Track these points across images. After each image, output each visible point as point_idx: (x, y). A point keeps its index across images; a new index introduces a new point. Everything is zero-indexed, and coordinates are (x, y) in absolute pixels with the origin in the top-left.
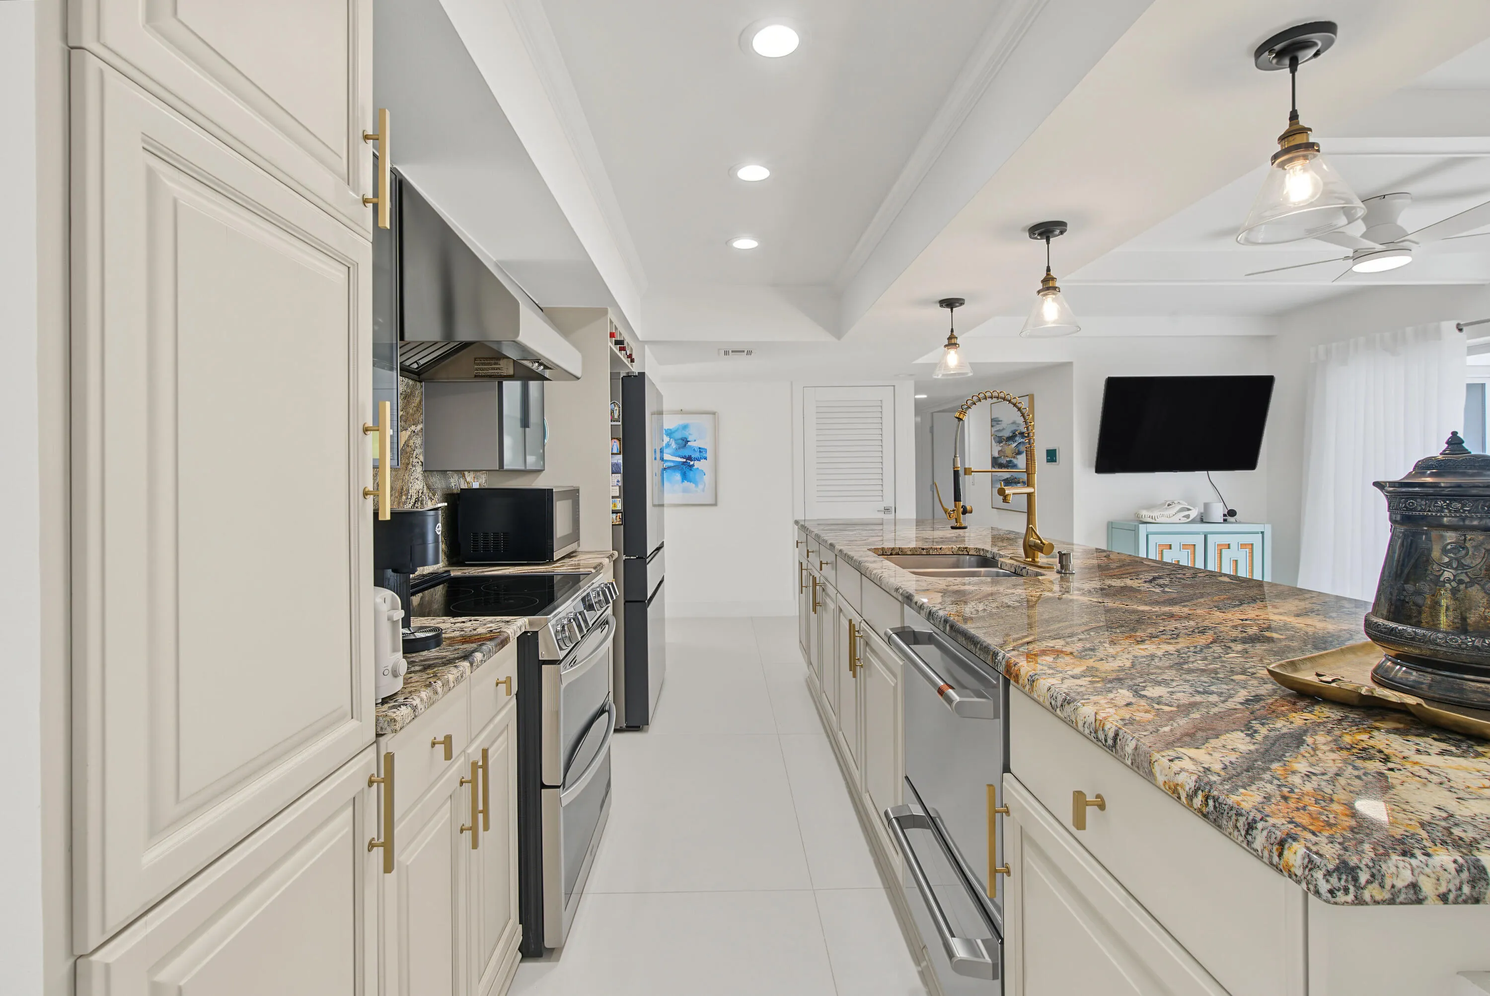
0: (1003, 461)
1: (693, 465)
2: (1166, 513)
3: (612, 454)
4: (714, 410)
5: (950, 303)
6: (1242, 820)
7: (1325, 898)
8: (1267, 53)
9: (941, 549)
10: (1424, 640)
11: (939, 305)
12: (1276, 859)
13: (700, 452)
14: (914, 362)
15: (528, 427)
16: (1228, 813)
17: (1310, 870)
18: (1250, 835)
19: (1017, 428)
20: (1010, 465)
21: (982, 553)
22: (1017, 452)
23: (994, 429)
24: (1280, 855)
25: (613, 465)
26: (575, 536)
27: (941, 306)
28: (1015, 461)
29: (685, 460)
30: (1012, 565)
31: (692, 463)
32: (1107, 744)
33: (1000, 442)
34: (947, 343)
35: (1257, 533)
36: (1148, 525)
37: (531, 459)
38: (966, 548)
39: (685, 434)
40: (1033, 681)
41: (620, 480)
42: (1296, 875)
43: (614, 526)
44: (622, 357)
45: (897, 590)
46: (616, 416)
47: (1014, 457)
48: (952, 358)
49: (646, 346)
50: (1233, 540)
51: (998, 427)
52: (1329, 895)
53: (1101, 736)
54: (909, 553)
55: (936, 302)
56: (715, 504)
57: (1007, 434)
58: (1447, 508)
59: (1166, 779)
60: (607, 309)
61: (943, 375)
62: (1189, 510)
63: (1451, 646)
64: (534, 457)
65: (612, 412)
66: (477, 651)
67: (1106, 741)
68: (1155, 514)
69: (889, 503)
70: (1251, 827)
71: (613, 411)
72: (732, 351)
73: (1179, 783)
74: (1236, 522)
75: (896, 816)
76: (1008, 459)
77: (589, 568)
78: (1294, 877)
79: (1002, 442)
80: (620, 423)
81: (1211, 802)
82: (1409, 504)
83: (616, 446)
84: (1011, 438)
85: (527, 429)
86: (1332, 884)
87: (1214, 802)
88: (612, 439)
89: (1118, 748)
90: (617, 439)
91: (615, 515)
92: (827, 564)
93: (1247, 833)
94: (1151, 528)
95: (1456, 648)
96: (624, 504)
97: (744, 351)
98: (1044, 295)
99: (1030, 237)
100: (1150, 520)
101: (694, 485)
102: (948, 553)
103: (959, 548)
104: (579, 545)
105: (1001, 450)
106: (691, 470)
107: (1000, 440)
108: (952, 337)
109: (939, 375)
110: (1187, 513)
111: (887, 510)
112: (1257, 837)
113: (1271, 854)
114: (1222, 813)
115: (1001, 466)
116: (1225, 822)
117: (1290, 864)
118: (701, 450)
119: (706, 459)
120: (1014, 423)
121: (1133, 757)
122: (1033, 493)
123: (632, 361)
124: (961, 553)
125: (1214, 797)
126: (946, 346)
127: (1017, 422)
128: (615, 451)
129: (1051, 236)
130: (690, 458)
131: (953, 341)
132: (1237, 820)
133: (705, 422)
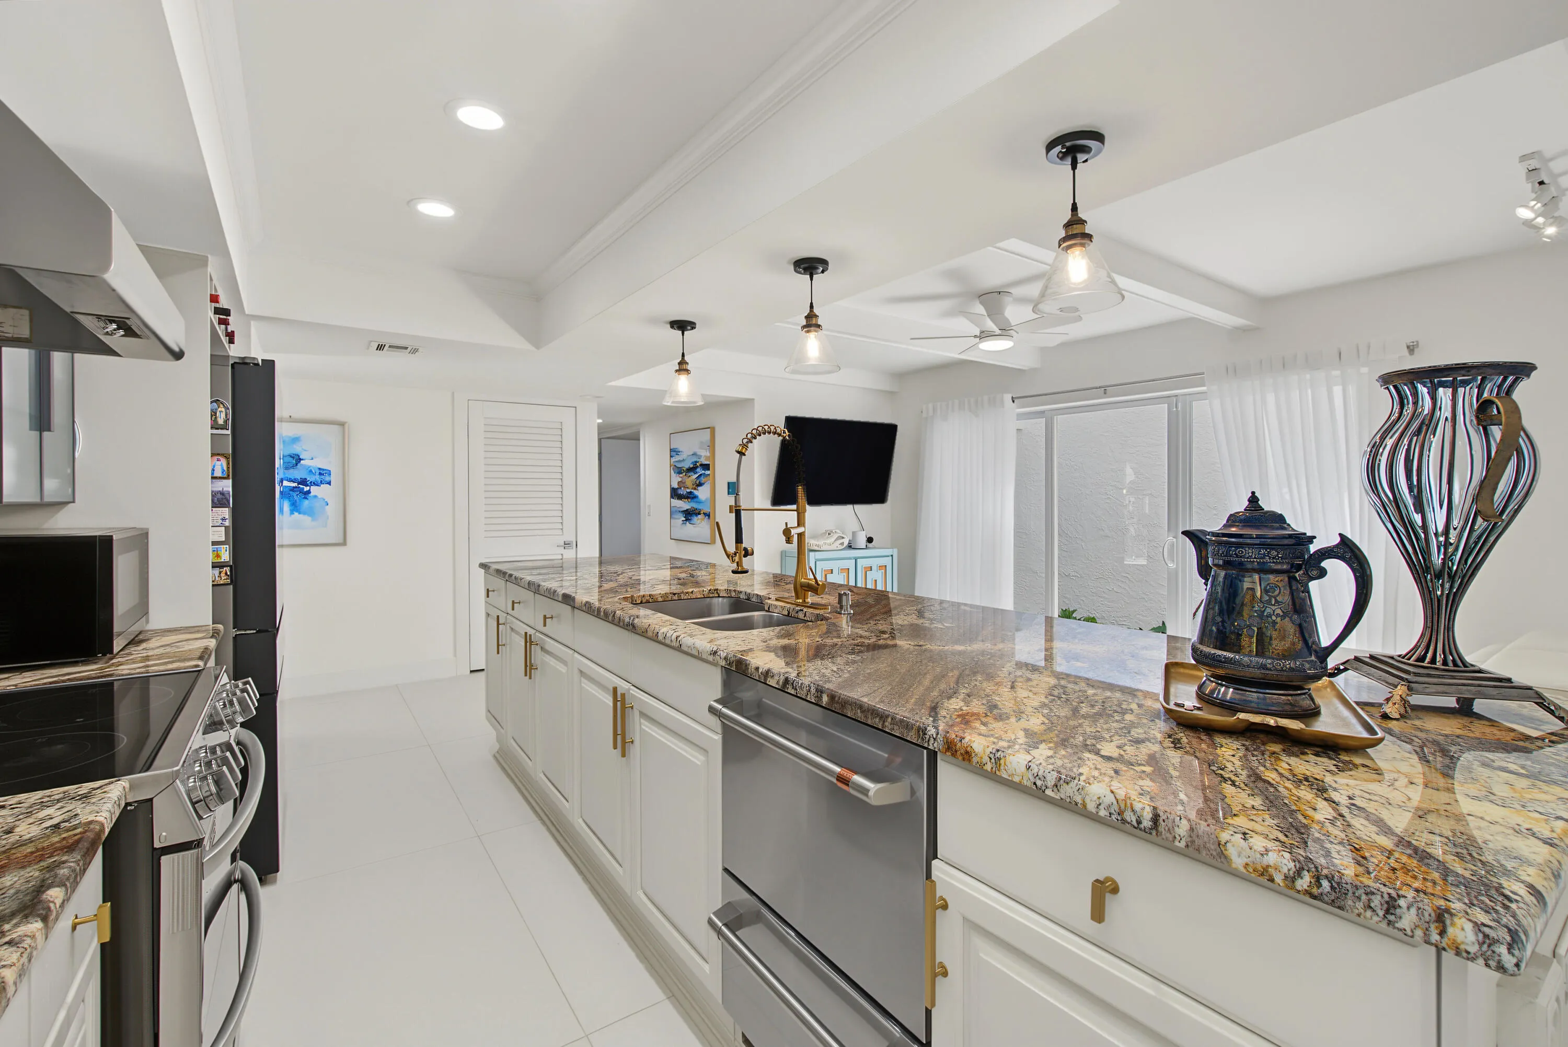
0: (683, 491)
1: (309, 492)
2: (828, 541)
3: (213, 478)
4: (342, 419)
5: (682, 326)
6: (1376, 901)
7: (1512, 972)
8: (1060, 147)
9: (692, 592)
10: (1239, 663)
11: (669, 326)
12: (1435, 937)
13: (320, 474)
14: (610, 384)
15: (49, 430)
16: (1354, 893)
17: (1489, 946)
18: (1392, 914)
19: (698, 460)
20: (690, 496)
21: (733, 594)
22: (698, 483)
23: (673, 460)
24: (1442, 933)
25: (214, 494)
26: (142, 608)
27: (672, 327)
28: (695, 492)
29: (295, 485)
30: (783, 608)
31: (306, 489)
32: (1142, 826)
33: (680, 473)
34: (678, 368)
35: (888, 556)
36: (817, 553)
37: (51, 484)
38: (717, 590)
39: (296, 449)
40: (999, 759)
41: (227, 517)
42: (1468, 953)
43: (215, 587)
44: (220, 333)
45: (715, 653)
46: (221, 421)
47: (695, 489)
48: (683, 384)
49: (252, 323)
50: (875, 563)
51: (677, 458)
52: (1516, 969)
53: (1129, 816)
54: (660, 599)
55: (666, 323)
56: (344, 543)
57: (688, 464)
58: (1268, 556)
59: (1246, 860)
60: (207, 257)
61: (673, 402)
62: (843, 538)
63: (1276, 670)
64: (56, 480)
65: (214, 413)
66: (50, 887)
67: (1139, 822)
68: (821, 542)
69: (571, 538)
70: (1391, 906)
71: (216, 414)
72: (390, 347)
73: (1271, 864)
74: (874, 548)
75: (724, 922)
76: (688, 491)
77: (192, 659)
78: (1465, 955)
79: (682, 473)
80: (229, 432)
81: (1325, 884)
82: (1239, 551)
83: (221, 465)
84: (692, 469)
85: (45, 434)
86: (1517, 957)
87: (1329, 881)
88: (213, 455)
89: (1161, 829)
90: (222, 455)
91: (217, 571)
92: (552, 618)
93: (1387, 912)
94: (819, 555)
95: (1280, 670)
96: (235, 553)
97: (406, 348)
98: (808, 332)
99: (795, 271)
100: (816, 548)
101: (310, 518)
102: (699, 597)
103: (710, 590)
104: (147, 622)
105: (681, 481)
106: (305, 498)
107: (679, 471)
108: (683, 362)
109: (668, 402)
110: (841, 541)
111: (567, 545)
112: (1403, 916)
113: (1427, 933)
114: (1346, 894)
115: (680, 497)
116: (1350, 902)
117: (1459, 940)
118: (322, 472)
119: (329, 483)
120: (694, 454)
121: (1189, 839)
122: (804, 532)
123: (231, 341)
124: (711, 595)
125: (1327, 877)
126: (677, 371)
127: (698, 453)
128: (218, 473)
129: (814, 272)
130: (304, 482)
131: (684, 366)
132: (1369, 900)
133: (331, 435)
